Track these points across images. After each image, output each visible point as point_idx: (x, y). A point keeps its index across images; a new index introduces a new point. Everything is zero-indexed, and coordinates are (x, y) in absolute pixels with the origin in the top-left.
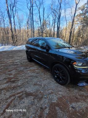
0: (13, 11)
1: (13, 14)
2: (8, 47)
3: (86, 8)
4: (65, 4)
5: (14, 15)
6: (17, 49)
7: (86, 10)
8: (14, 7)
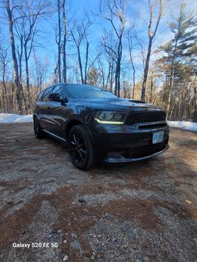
0: (25, 47)
1: (26, 53)
2: (4, 117)
3: (174, 48)
4: (129, 38)
5: (28, 54)
6: (24, 121)
7: (175, 51)
8: (27, 40)
